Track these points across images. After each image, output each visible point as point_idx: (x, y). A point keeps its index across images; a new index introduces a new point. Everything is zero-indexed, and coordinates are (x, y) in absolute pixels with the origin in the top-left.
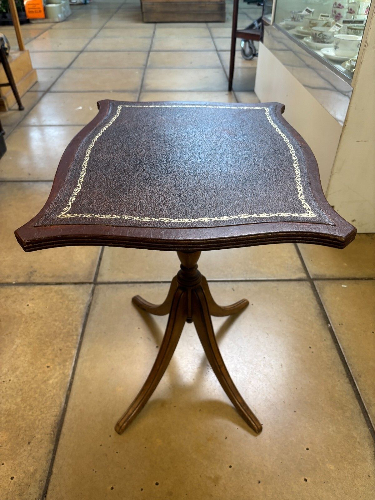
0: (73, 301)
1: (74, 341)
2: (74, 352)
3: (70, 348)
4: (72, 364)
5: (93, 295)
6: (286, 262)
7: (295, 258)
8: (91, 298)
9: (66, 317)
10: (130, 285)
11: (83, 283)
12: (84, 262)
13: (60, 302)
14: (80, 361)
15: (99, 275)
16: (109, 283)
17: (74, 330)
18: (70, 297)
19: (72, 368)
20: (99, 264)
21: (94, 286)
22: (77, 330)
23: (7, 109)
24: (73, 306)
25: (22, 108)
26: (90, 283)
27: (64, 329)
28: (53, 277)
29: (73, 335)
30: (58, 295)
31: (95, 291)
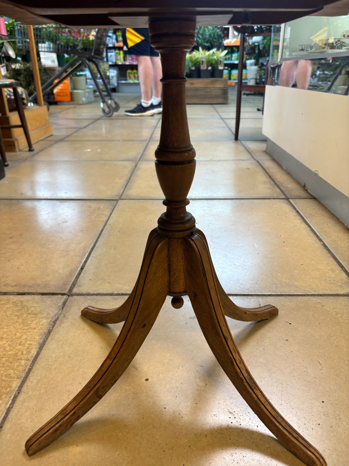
0: (35, 314)
1: (21, 368)
2: (16, 384)
3: (11, 377)
4: (7, 403)
5: (63, 308)
6: (327, 274)
7: (337, 271)
8: (61, 311)
9: (18, 335)
10: (115, 297)
11: (53, 294)
12: (61, 271)
13: (16, 316)
14: (21, 398)
15: (76, 286)
16: (88, 294)
17: (25, 352)
18: (33, 309)
19: (5, 411)
20: (79, 274)
21: (68, 297)
22: (29, 352)
23: (17, 149)
24: (32, 321)
25: (32, 149)
26: (63, 294)
27: (10, 350)
28: (16, 285)
29: (21, 359)
30: (17, 306)
31: (67, 304)
